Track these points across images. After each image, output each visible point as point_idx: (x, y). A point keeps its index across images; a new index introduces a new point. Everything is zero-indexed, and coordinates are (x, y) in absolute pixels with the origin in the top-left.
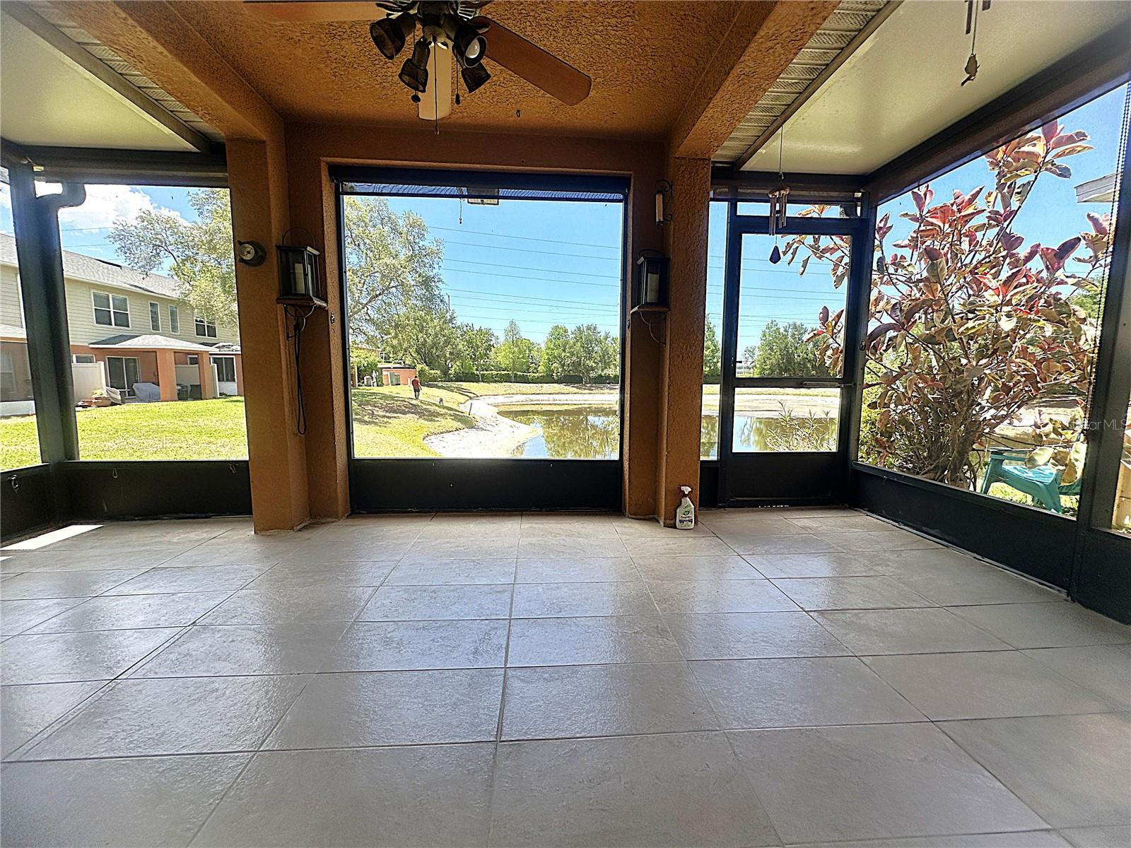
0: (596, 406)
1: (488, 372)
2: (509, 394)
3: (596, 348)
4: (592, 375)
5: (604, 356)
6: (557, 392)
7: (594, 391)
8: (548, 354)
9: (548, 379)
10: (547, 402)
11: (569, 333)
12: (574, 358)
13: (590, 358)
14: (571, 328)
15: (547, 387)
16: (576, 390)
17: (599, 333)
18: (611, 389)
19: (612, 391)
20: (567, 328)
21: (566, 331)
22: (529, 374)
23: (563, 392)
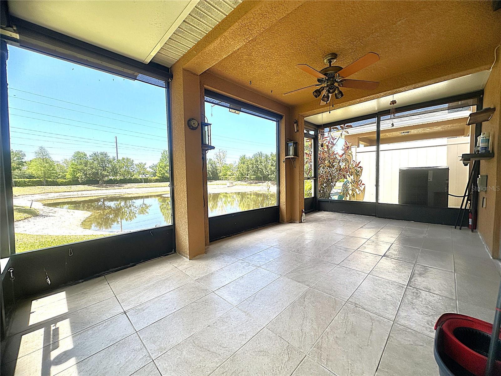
0: (111, 196)
1: (19, 180)
2: (44, 193)
3: (107, 165)
4: (106, 178)
5: (113, 169)
6: (83, 190)
7: (109, 188)
8: (73, 168)
9: (75, 182)
10: (77, 196)
11: (88, 156)
12: (94, 170)
13: (105, 170)
14: (89, 154)
15: (74, 187)
16: (96, 188)
17: (109, 157)
18: (119, 186)
19: (120, 188)
20: (86, 153)
21: (85, 155)
22: (58, 180)
23: (87, 189)
